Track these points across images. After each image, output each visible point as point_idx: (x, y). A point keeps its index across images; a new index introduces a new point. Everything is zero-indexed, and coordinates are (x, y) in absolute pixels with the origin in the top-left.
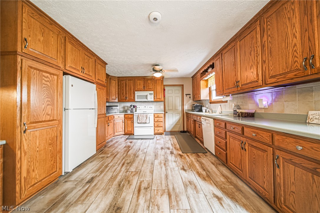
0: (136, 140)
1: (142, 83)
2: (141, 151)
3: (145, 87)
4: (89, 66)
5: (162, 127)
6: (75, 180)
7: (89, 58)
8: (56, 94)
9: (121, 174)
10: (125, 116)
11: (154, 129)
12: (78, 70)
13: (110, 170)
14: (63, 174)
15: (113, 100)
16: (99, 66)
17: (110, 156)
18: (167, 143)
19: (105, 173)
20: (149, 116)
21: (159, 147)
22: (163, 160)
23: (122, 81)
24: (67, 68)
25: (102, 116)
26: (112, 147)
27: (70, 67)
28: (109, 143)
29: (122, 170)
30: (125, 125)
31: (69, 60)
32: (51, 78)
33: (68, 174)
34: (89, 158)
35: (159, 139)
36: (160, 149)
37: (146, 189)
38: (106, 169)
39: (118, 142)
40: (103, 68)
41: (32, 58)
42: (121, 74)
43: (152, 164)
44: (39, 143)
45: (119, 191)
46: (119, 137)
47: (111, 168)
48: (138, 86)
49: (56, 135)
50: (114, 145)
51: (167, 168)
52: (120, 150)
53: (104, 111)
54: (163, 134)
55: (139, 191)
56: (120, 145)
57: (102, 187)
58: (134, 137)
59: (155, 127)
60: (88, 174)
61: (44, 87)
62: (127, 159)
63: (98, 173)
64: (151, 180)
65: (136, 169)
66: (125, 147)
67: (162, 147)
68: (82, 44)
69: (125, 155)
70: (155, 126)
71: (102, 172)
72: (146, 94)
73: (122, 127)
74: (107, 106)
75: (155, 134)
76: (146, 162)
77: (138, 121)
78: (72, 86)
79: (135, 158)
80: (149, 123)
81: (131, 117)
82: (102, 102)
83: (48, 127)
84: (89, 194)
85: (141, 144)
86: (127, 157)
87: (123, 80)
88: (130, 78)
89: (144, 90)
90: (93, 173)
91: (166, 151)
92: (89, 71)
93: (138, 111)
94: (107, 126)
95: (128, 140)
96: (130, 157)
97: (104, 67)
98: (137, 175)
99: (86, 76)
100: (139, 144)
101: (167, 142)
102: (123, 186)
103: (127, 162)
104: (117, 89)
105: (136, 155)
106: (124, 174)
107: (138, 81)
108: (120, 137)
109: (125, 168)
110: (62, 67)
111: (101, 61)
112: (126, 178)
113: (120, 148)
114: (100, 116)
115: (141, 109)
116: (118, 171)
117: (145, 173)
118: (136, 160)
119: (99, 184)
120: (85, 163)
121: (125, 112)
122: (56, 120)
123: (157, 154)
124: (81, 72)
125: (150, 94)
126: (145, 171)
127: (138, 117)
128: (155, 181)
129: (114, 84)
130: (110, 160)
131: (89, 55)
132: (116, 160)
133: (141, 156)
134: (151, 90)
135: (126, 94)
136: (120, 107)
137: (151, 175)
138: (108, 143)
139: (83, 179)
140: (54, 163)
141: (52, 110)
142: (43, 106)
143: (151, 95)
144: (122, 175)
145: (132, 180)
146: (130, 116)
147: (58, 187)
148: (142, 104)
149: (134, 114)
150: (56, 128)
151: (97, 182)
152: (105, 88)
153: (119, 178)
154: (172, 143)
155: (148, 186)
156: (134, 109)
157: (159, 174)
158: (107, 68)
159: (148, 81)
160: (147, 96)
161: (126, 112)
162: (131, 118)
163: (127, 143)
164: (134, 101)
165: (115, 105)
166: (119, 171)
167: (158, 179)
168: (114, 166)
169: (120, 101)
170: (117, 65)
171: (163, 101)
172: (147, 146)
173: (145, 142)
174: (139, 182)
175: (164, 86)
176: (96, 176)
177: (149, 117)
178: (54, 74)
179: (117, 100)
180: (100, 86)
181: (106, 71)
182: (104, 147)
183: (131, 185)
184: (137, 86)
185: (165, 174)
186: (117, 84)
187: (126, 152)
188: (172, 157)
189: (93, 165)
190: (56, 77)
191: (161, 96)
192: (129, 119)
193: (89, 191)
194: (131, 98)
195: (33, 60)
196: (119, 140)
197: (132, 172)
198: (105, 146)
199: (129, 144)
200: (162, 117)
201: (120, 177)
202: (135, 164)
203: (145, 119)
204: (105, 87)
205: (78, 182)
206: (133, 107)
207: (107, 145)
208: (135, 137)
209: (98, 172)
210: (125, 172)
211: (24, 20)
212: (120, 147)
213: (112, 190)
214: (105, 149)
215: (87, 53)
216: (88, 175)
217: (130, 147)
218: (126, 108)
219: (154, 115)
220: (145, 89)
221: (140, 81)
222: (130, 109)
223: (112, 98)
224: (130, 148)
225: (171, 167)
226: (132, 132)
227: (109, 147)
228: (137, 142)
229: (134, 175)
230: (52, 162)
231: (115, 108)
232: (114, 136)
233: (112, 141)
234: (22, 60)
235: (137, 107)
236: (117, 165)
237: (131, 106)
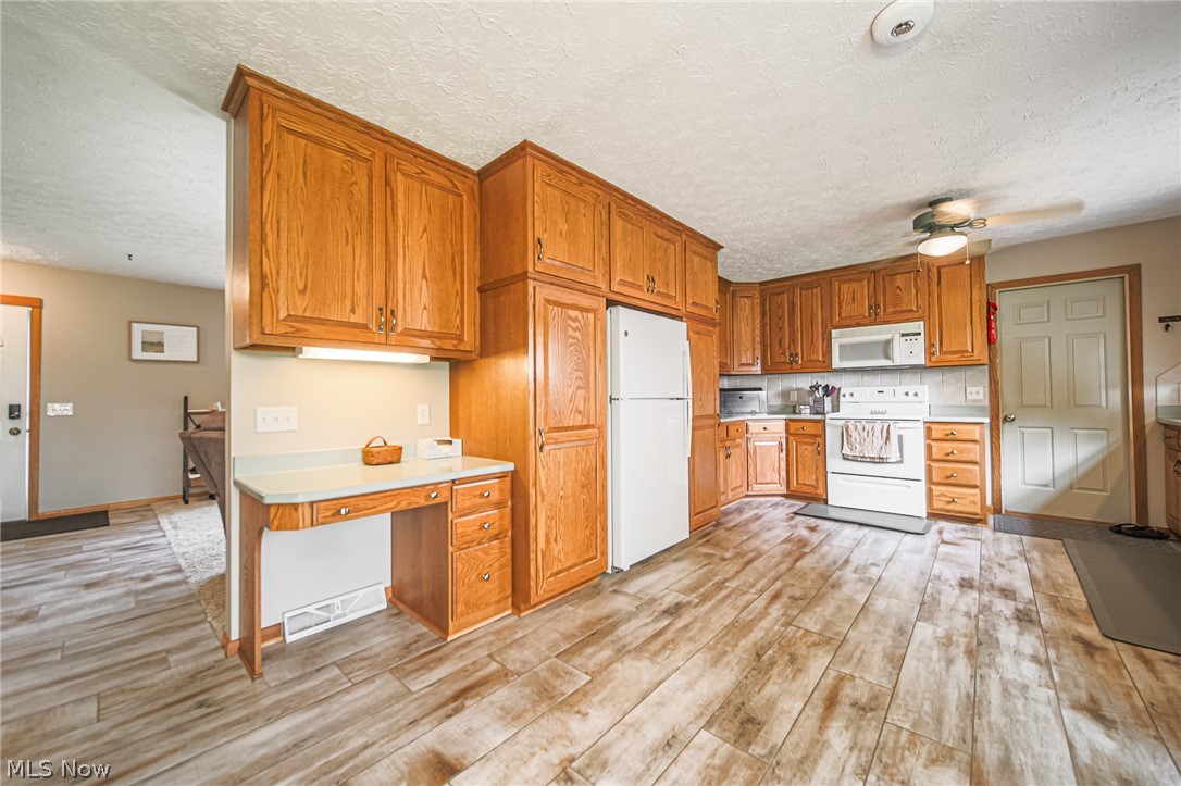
0: (832, 523)
1: (862, 293)
2: (855, 572)
3: (878, 306)
4: (667, 268)
5: (975, 487)
6: (635, 596)
7: (667, 243)
8: (592, 359)
9: (765, 623)
10: (787, 425)
11: (930, 492)
12: (640, 288)
13: (730, 601)
14: (609, 571)
15: (744, 368)
16: (697, 259)
17: (731, 559)
18: (1001, 566)
19: (713, 602)
20: (900, 432)
21: (951, 574)
22: (965, 636)
23: (778, 294)
24: (615, 288)
25: (705, 422)
26: (742, 529)
27: (623, 283)
28: (730, 517)
29: (770, 614)
30: (787, 460)
31: (618, 264)
32: (582, 321)
33: (619, 575)
34: (671, 548)
35: (955, 541)
36: (953, 582)
37: (863, 708)
38: (717, 593)
39: (760, 518)
40: (709, 264)
41: (549, 280)
42: (772, 269)
43: (901, 631)
44: (564, 478)
45: (755, 672)
46: (766, 502)
47: (733, 596)
48: (844, 305)
49: (594, 465)
50: (746, 524)
51: (979, 672)
52: (765, 547)
53: (712, 405)
54: (983, 521)
55: (831, 702)
56: (769, 530)
57: (705, 641)
58: (827, 511)
59: (930, 481)
60: (666, 591)
61: (571, 345)
62: (791, 581)
63: (694, 598)
64: (890, 686)
65: (825, 628)
66: (787, 541)
67: (966, 576)
68: (649, 207)
69: (783, 567)
70: (935, 479)
71: (704, 598)
72: (888, 337)
73: (777, 467)
74: (721, 390)
75: (934, 515)
76: (872, 617)
77: (847, 451)
78: (626, 334)
79: (824, 590)
80: (901, 462)
81: (814, 432)
82: (705, 378)
83: (579, 443)
84: (668, 643)
85: (858, 543)
86: (794, 577)
87: (779, 290)
88: (807, 280)
89: (875, 318)
90: (680, 591)
91: (990, 602)
92: (667, 285)
93: (847, 409)
94: (722, 456)
95: (799, 518)
96: (805, 580)
97: (712, 261)
98: (828, 648)
99: (659, 300)
100: (847, 543)
101: (1002, 562)
102: (772, 663)
103: (789, 591)
104: (758, 326)
105: (831, 581)
106: (776, 628)
107: (845, 287)
108: (769, 501)
109: (782, 611)
110: (603, 285)
111: (701, 243)
112: (783, 643)
113: (766, 541)
114: (699, 423)
115: (859, 400)
116: (757, 611)
117: (863, 652)
118: (829, 596)
119: (696, 629)
120: (661, 558)
121: (791, 410)
122: (592, 427)
123: (936, 601)
124: (646, 290)
125: (903, 335)
126: (862, 647)
127: (845, 433)
128: (908, 698)
129: (748, 311)
130: (731, 568)
131: (668, 235)
132: (749, 575)
133: (852, 588)
134: (911, 315)
135: (793, 341)
136: (771, 393)
137: (890, 669)
138: (726, 513)
139: (655, 600)
140: (592, 534)
141: (585, 400)
142: (570, 390)
143: (908, 338)
144: (771, 629)
145: (806, 657)
146: (809, 429)
147: (599, 598)
148: (867, 379)
149: (827, 421)
150: (593, 447)
151: (690, 619)
152: (717, 330)
153: (757, 634)
154: (1039, 574)
155: (873, 705)
156: (828, 400)
157: (931, 679)
158: (720, 260)
159: (892, 280)
160: (888, 343)
161: (794, 413)
162: (815, 436)
163: (795, 527)
164: (826, 367)
165: (752, 386)
166: (761, 613)
167: (923, 698)
168: (745, 593)
169: (769, 370)
170: (755, 241)
171: (985, 360)
172: (885, 555)
173: (877, 541)
174: (832, 674)
175: (991, 287)
176: (689, 603)
177: (900, 437)
178: (587, 310)
179: (758, 369)
180: (699, 326)
181: (719, 269)
182: (713, 526)
183: (800, 670)
184: (840, 307)
185: (963, 692)
186: (758, 310)
187: (790, 560)
188: (1020, 633)
189: (681, 571)
190: (591, 316)
191: (971, 340)
192: (806, 438)
193: (669, 635)
194: (814, 357)
195: (552, 284)
196: (765, 511)
197: (808, 631)
198: (718, 525)
199: (805, 533)
200: (975, 441)
201: (762, 633)
202: (825, 610)
203: (879, 442)
204: (714, 326)
205: (642, 601)
206: (821, 392)
207: (722, 520)
208: (833, 513)
209: (695, 595)
210: (779, 623)
211: (536, 198)
212: (767, 535)
213: (732, 658)
214: (717, 532)
215: (661, 231)
216: (667, 594)
217: (805, 545)
218: (794, 397)
219: (929, 430)
220: (876, 314)
221: (855, 284)
222: (811, 399)
223: (740, 360)
224: (807, 550)
225: (1010, 675)
226: (820, 491)
227: (729, 529)
228: (838, 533)
229: (815, 644)
230: (588, 532)
231: (752, 398)
232: (747, 496)
233: (739, 510)
234: (534, 288)
235: (841, 393)
236: (753, 591)
237: (815, 388)
